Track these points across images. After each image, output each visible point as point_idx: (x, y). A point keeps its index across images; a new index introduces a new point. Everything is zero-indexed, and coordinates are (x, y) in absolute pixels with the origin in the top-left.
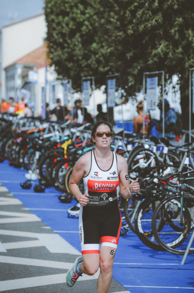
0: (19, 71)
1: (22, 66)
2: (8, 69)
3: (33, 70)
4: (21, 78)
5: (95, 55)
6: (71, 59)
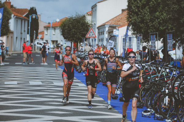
0: (107, 29)
1: (109, 26)
2: (99, 28)
3: (116, 29)
4: (108, 33)
5: (158, 20)
6: (142, 21)
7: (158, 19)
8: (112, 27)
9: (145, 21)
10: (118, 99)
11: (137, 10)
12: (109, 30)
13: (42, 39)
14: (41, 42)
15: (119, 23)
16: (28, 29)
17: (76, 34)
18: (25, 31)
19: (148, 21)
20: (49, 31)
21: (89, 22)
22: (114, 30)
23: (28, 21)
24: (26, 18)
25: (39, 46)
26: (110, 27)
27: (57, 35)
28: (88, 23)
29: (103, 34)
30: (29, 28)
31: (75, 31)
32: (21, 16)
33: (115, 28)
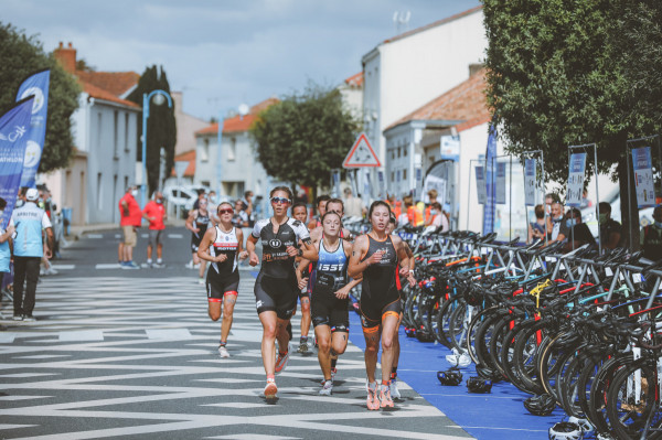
0: (418, 136)
1: (424, 125)
2: (391, 132)
3: (450, 133)
4: (422, 151)
5: (596, 98)
6: (542, 106)
7: (597, 94)
8: (438, 129)
9: (551, 104)
10: (464, 383)
11: (521, 66)
12: (425, 138)
13: (190, 177)
14: (187, 188)
15: (461, 113)
16: (139, 144)
17: (309, 157)
18: (127, 151)
19: (563, 103)
20: (213, 148)
21: (353, 113)
22: (444, 139)
23: (140, 116)
24: (132, 105)
25: (180, 201)
26: (428, 128)
27: (242, 162)
28: (350, 118)
29: (406, 153)
30: (143, 139)
31: (303, 148)
32: (113, 97)
33: (445, 129)
